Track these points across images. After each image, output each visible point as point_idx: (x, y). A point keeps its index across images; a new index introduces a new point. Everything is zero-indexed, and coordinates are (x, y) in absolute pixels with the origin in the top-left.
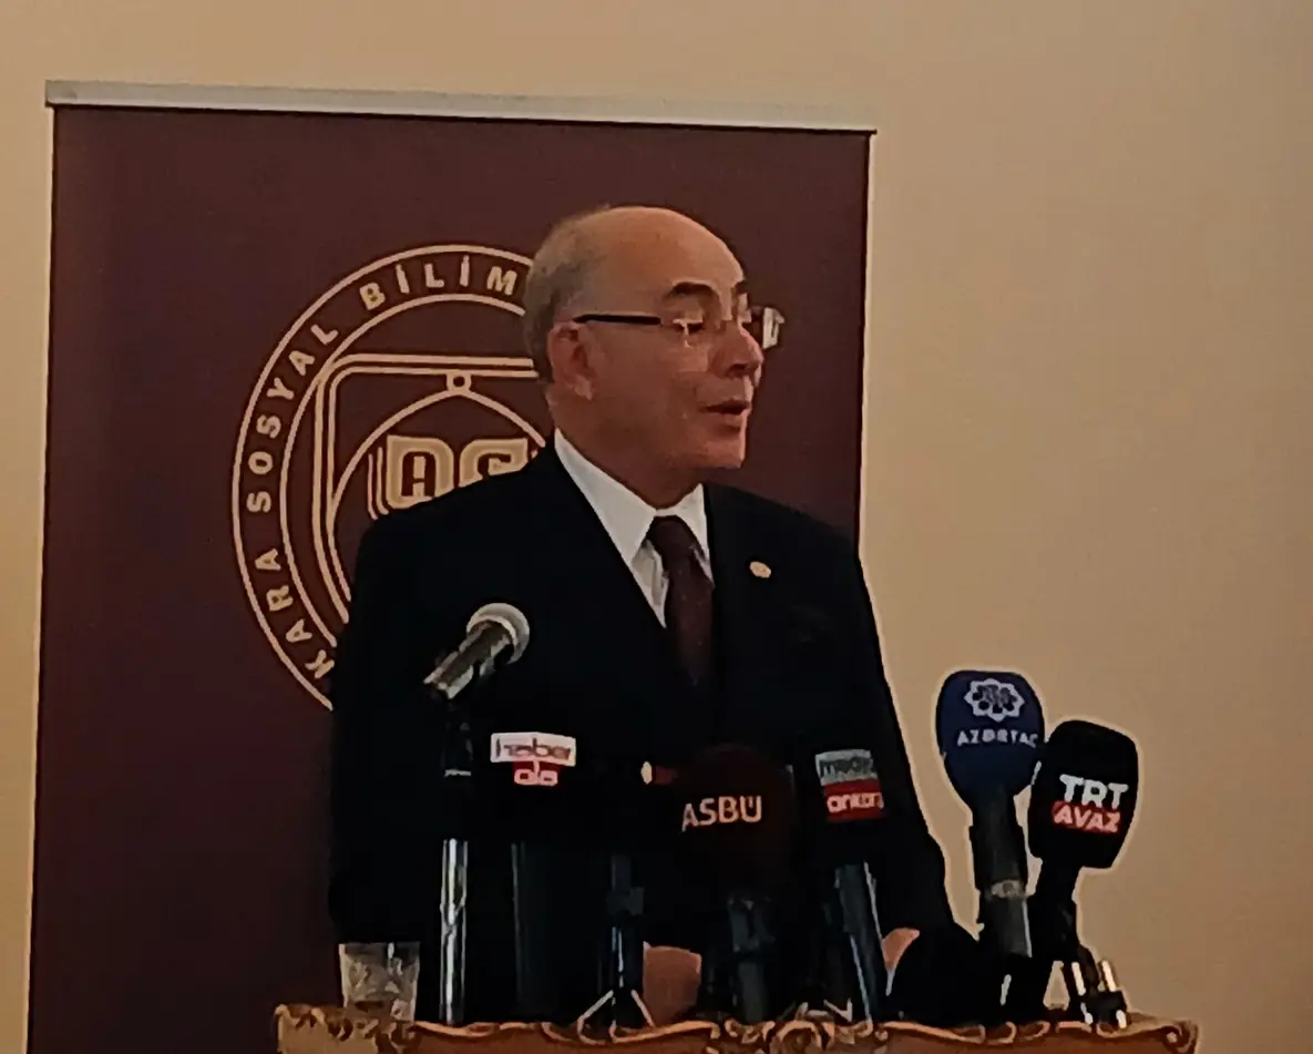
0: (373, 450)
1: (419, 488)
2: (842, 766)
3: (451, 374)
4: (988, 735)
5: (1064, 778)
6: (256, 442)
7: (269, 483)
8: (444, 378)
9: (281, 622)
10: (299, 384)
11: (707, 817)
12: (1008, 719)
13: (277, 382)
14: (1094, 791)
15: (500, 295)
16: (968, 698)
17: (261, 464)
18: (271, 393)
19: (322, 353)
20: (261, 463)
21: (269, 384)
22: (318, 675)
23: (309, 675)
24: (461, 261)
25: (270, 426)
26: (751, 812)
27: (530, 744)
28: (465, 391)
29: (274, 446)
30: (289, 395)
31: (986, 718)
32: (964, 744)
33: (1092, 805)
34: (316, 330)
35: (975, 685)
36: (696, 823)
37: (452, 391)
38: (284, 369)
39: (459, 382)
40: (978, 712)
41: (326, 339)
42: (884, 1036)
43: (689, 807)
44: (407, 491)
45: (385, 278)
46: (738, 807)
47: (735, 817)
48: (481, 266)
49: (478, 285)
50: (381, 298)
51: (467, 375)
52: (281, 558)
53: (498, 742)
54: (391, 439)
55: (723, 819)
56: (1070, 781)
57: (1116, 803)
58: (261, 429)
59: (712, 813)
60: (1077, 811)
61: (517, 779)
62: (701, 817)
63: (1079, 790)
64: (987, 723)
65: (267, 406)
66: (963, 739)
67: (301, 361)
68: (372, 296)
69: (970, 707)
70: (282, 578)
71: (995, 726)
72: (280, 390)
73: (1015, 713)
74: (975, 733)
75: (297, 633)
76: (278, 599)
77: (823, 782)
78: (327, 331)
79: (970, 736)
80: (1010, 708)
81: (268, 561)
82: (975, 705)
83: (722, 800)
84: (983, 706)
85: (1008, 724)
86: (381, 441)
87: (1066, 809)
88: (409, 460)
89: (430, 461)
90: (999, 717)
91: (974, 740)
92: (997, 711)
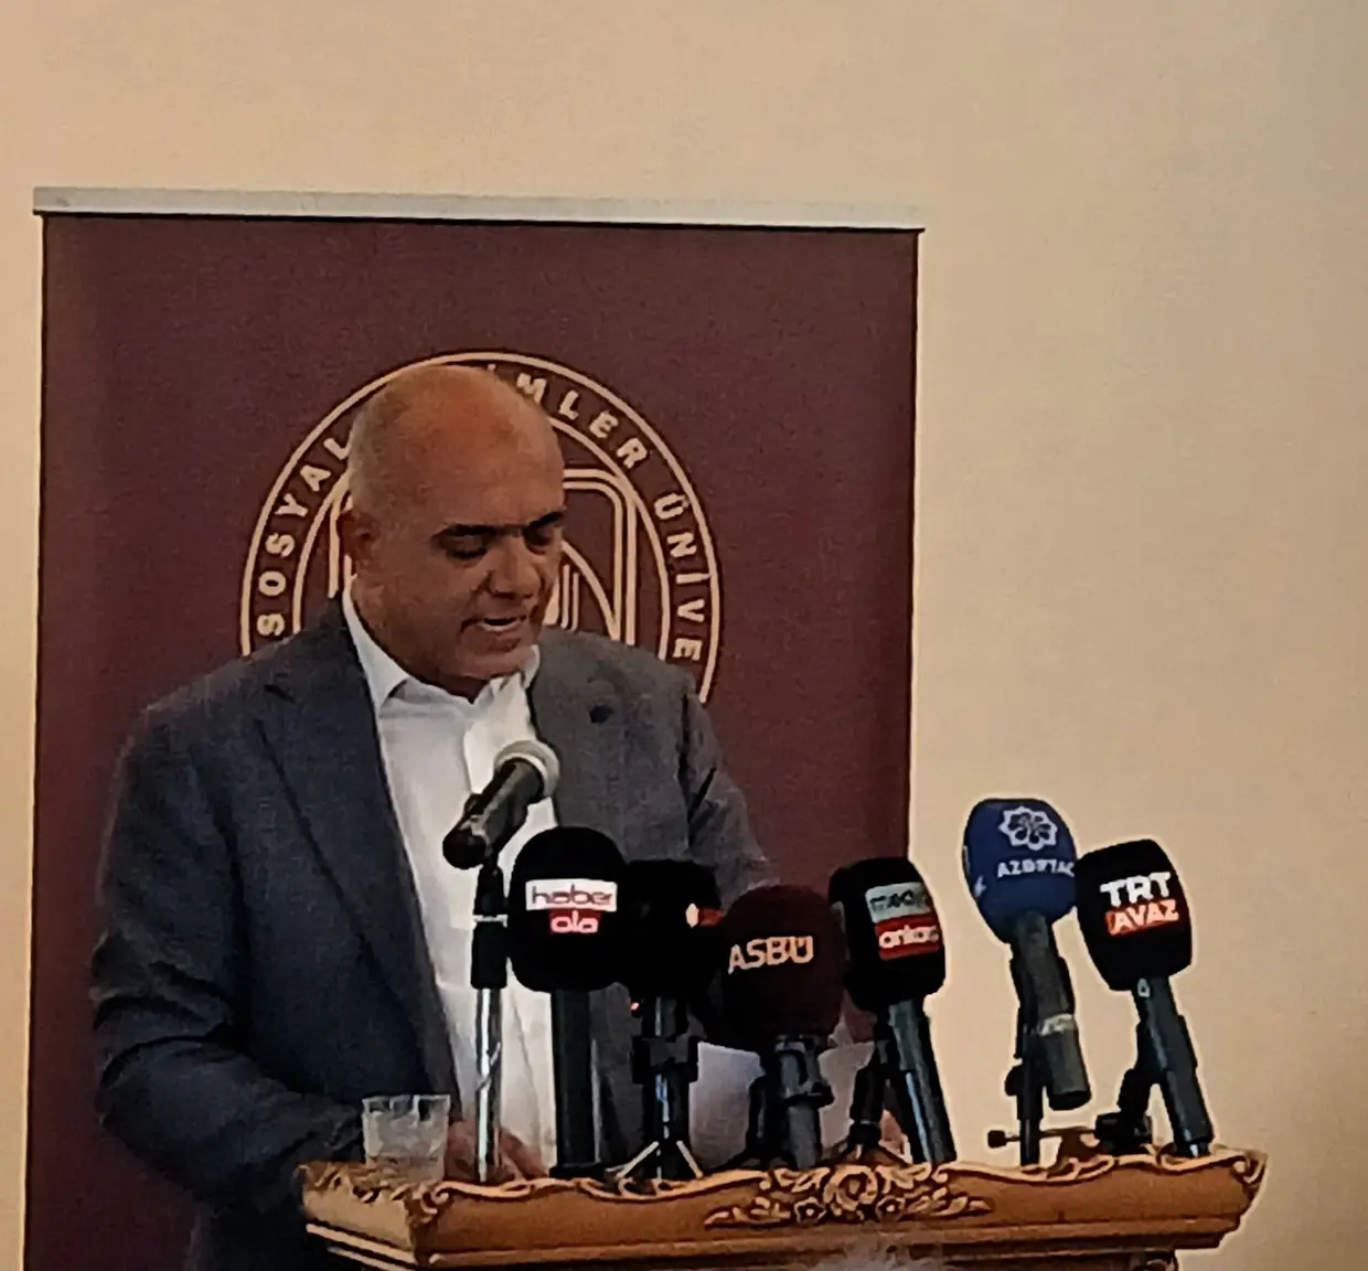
2: (895, 901)
4: (1029, 866)
5: (1104, 888)
6: (266, 561)
7: (282, 603)
10: (313, 500)
11: (756, 959)
12: (1046, 847)
13: (288, 498)
16: (1004, 828)
18: (282, 510)
19: (336, 468)
20: (272, 583)
21: (280, 501)
25: (280, 545)
26: (802, 952)
27: (568, 890)
29: (287, 565)
30: (303, 512)
31: (1025, 847)
32: (1005, 876)
33: (1141, 900)
34: (330, 443)
35: (1008, 815)
36: (745, 966)
38: (295, 484)
40: (1015, 842)
41: (341, 452)
42: (943, 1178)
43: (736, 950)
46: (788, 948)
47: (783, 959)
48: (508, 373)
53: (534, 888)
55: (772, 961)
56: (1111, 888)
57: (1165, 892)
58: (271, 548)
59: (759, 953)
60: (1131, 911)
61: (555, 927)
62: (749, 959)
63: (1123, 893)
65: (276, 525)
66: (1002, 870)
67: (313, 476)
69: (1006, 837)
71: (1035, 856)
72: (292, 507)
73: (1052, 841)
74: (1015, 863)
77: (875, 919)
78: (343, 445)
79: (1010, 868)
80: (1046, 836)
82: (1012, 834)
83: (769, 942)
84: (1021, 835)
85: (1046, 853)
87: (1120, 915)
90: (1036, 847)
91: (1016, 872)
92: (1034, 840)
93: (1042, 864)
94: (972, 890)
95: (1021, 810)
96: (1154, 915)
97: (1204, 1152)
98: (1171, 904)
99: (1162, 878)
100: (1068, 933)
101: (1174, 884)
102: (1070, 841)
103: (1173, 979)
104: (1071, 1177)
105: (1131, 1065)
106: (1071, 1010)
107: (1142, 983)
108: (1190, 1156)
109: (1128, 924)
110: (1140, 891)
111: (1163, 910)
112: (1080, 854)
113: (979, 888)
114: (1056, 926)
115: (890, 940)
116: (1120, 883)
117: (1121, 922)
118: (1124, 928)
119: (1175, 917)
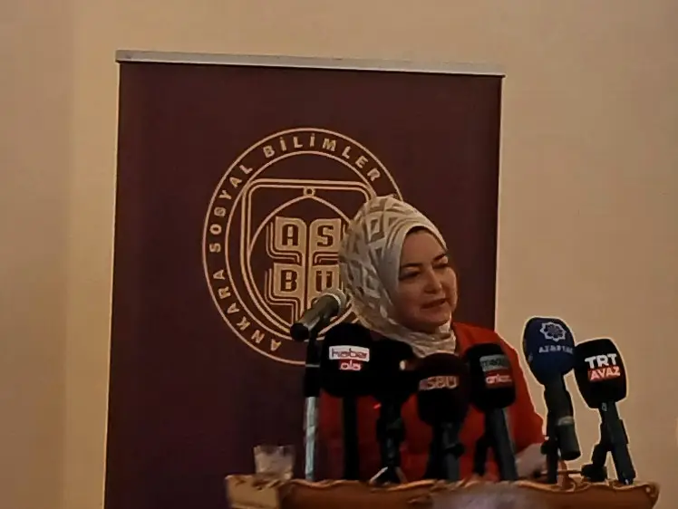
0: (268, 223)
1: (290, 242)
2: (493, 363)
3: (306, 188)
4: (553, 348)
5: (587, 360)
6: (214, 220)
7: (220, 238)
8: (302, 190)
9: (225, 303)
10: (234, 192)
11: (431, 386)
12: (560, 340)
13: (224, 192)
14: (602, 360)
15: (329, 152)
16: (542, 331)
17: (216, 229)
18: (221, 196)
19: (245, 178)
21: (220, 193)
22: (242, 328)
23: (238, 329)
24: (311, 136)
25: (221, 212)
26: (451, 383)
28: (312, 196)
29: (222, 222)
30: (229, 197)
31: (551, 340)
32: (542, 353)
33: (604, 366)
34: (242, 167)
35: (544, 325)
36: (425, 389)
37: (306, 196)
38: (227, 186)
39: (309, 192)
40: (547, 337)
41: (247, 171)
43: (422, 381)
44: (285, 243)
45: (275, 143)
46: (445, 380)
47: (443, 386)
48: (320, 137)
49: (318, 146)
50: (273, 153)
51: (312, 188)
52: (225, 274)
54: (277, 218)
55: (438, 387)
56: (590, 360)
57: (614, 363)
58: (216, 213)
59: (433, 383)
60: (599, 371)
62: (428, 386)
63: (595, 362)
64: (551, 343)
65: (219, 203)
66: (541, 350)
67: (235, 182)
68: (269, 151)
69: (543, 335)
70: (226, 283)
71: (556, 344)
72: (225, 195)
73: (563, 338)
74: (547, 347)
75: (233, 309)
76: (224, 293)
77: (484, 370)
78: (248, 168)
79: (544, 349)
80: (561, 335)
81: (219, 275)
82: (546, 334)
83: (437, 378)
84: (549, 335)
85: (560, 343)
86: (273, 220)
87: (594, 372)
88: (285, 229)
89: (295, 229)
90: (556, 340)
91: (547, 351)
92: (556, 337)
93: (559, 348)
94: (527, 359)
95: (550, 323)
96: (610, 373)
97: (631, 482)
98: (617, 369)
99: (613, 356)
100: (570, 379)
101: (618, 359)
102: (572, 338)
103: (617, 404)
104: (572, 490)
105: (598, 443)
106: (572, 415)
107: (604, 405)
108: (625, 484)
109: (598, 377)
110: (603, 362)
111: (614, 371)
112: (576, 344)
113: (530, 358)
114: (565, 377)
115: (491, 380)
116: (594, 358)
117: (594, 376)
118: (595, 379)
119: (619, 374)
